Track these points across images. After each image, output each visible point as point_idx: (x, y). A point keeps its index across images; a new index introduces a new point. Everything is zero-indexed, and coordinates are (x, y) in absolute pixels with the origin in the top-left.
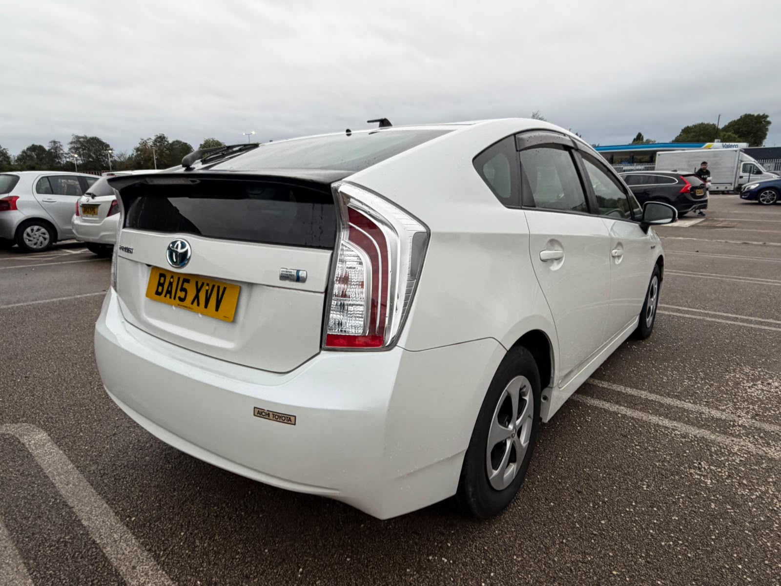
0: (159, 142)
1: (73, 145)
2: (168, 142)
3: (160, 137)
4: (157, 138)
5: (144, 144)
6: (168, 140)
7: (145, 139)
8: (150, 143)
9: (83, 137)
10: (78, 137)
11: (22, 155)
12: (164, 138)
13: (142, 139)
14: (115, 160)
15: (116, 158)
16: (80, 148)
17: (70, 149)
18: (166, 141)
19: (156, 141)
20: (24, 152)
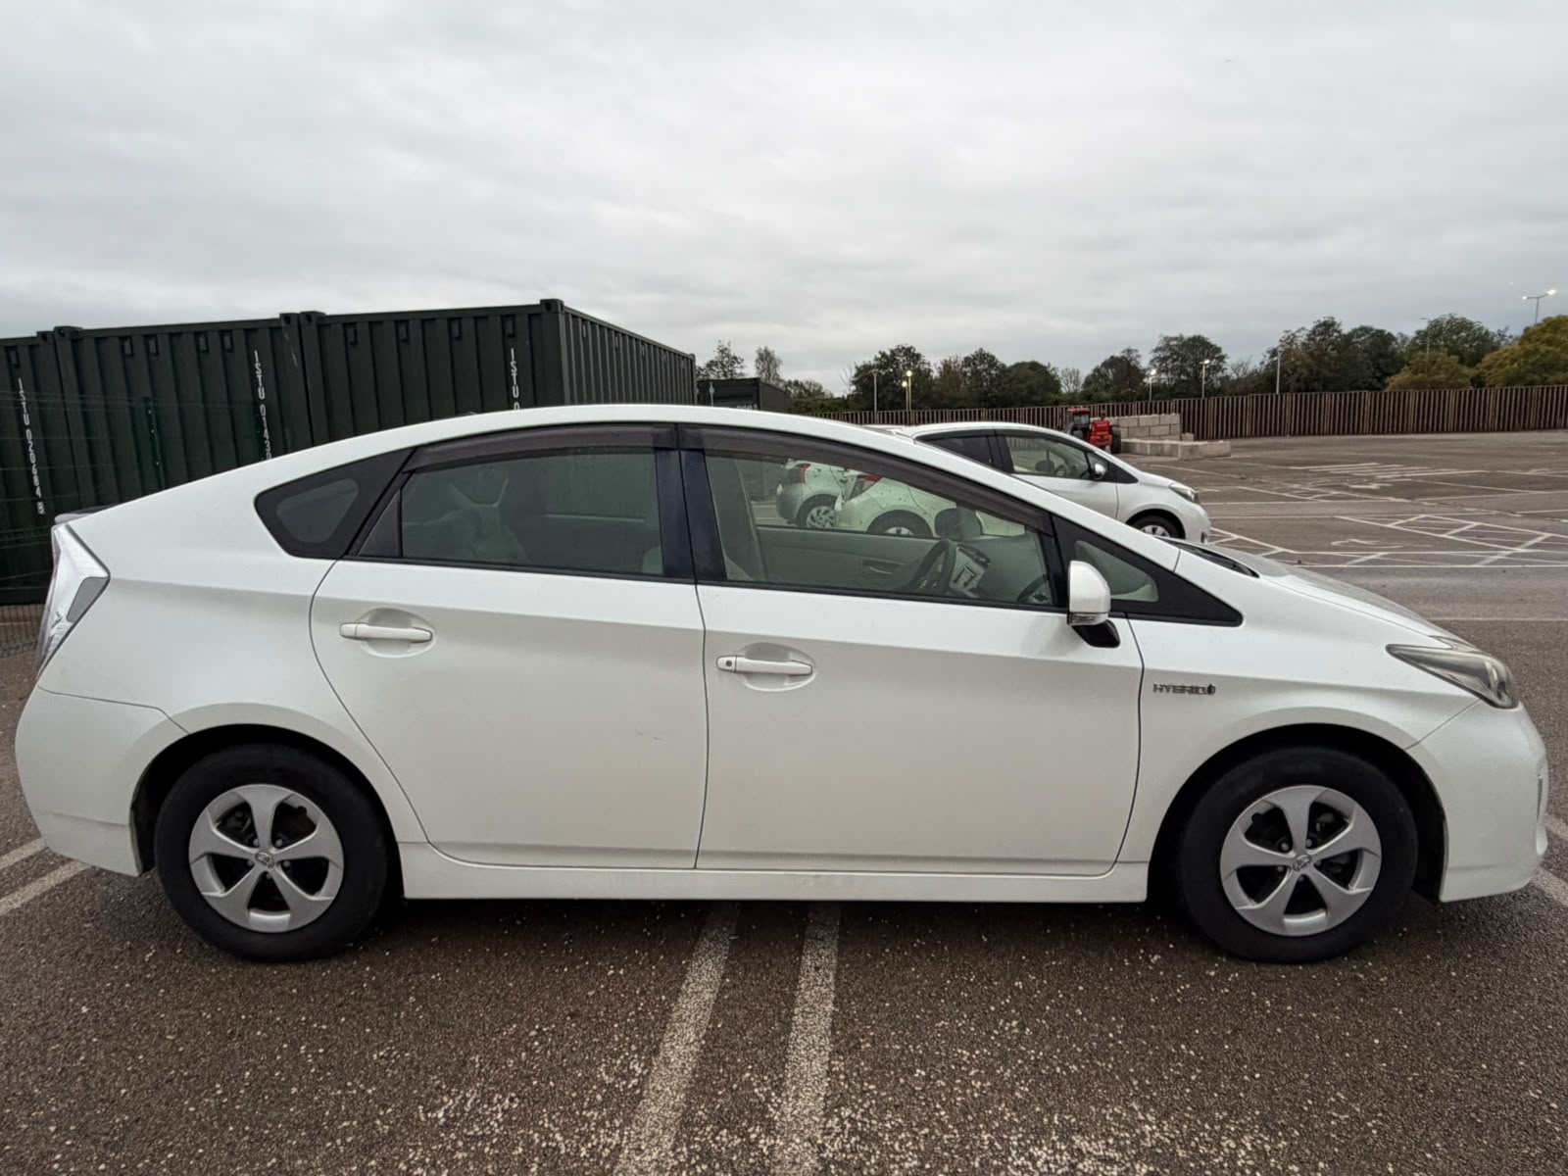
0: (1321, 334)
1: (1157, 354)
2: (1339, 332)
3: (1325, 324)
4: (1317, 326)
5: (1290, 340)
6: (1341, 327)
7: (1294, 330)
8: (1302, 338)
9: (1176, 339)
10: (1168, 340)
11: (1093, 375)
12: (1333, 324)
13: (1287, 332)
14: (1227, 377)
15: (1229, 372)
16: (1169, 357)
17: (1152, 361)
18: (1335, 331)
19: (1314, 332)
20: (1097, 370)
